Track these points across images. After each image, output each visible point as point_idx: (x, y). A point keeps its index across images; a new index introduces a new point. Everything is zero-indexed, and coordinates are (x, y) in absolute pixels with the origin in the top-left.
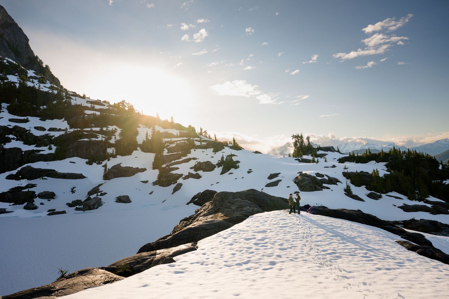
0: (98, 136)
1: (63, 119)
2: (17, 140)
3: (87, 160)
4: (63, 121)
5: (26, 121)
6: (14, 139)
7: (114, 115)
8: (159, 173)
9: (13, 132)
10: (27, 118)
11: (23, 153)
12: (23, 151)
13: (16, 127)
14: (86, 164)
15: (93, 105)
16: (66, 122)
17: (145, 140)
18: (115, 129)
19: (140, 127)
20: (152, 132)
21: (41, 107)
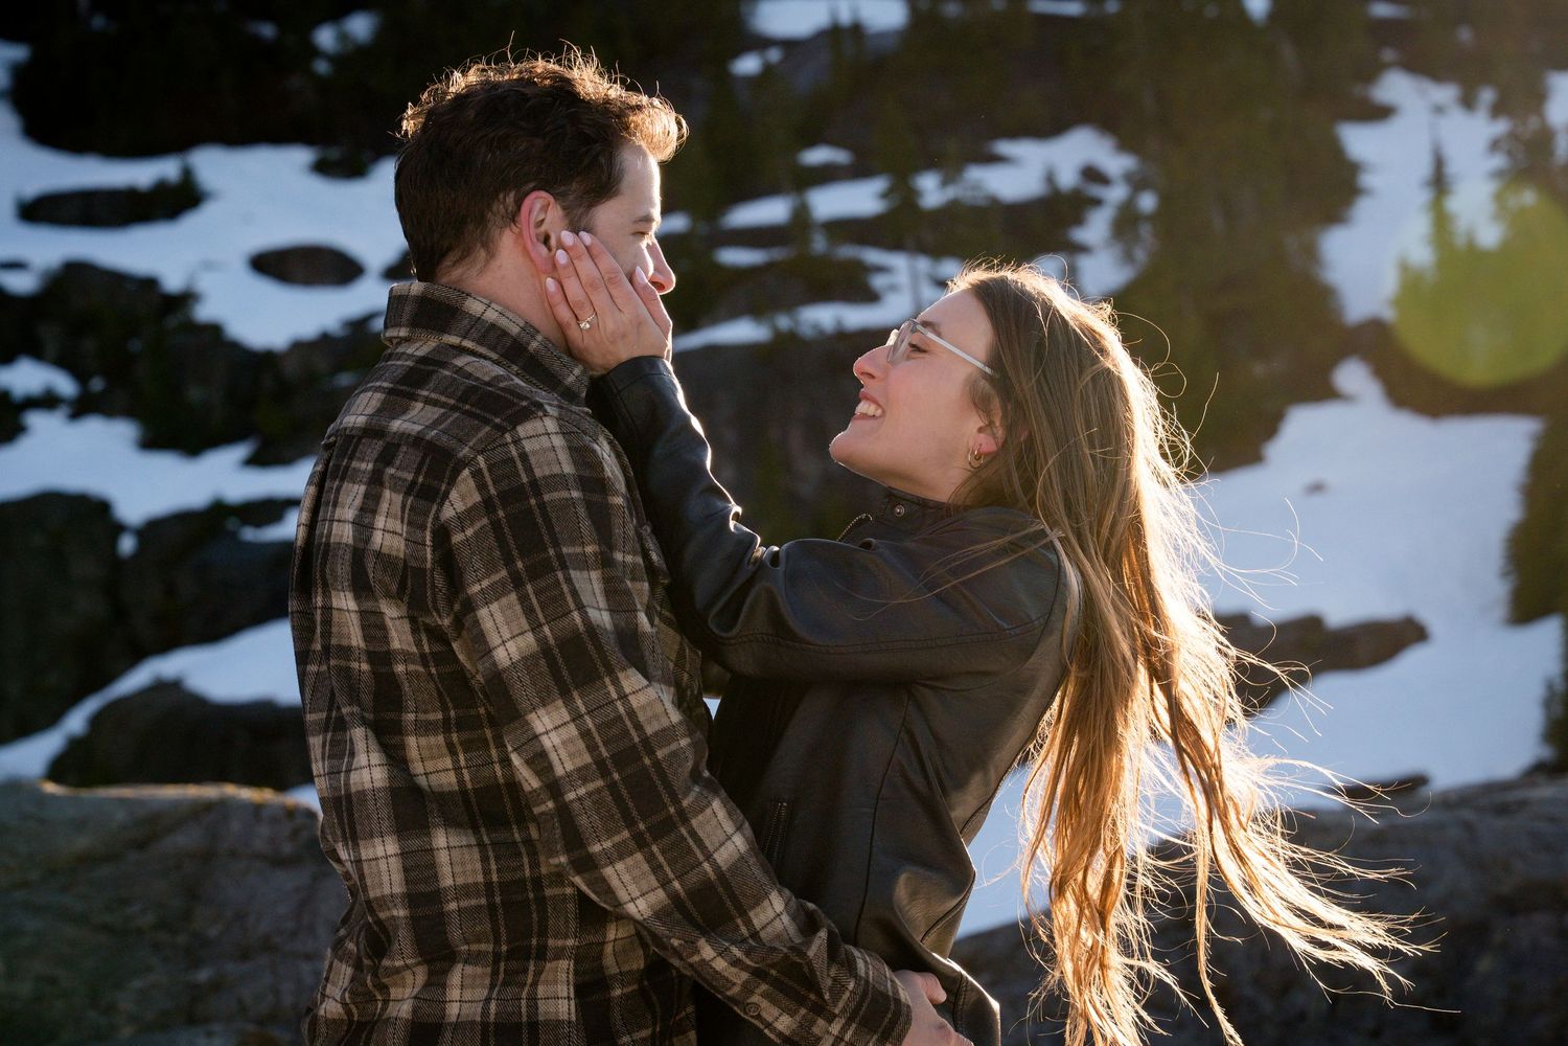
2: (81, 408)
5: (178, 200)
6: (47, 401)
7: (1072, 8)
9: (50, 334)
10: (187, 174)
11: (127, 544)
12: (119, 528)
13: (75, 273)
17: (1422, 254)
18: (1092, 174)
19: (1380, 113)
20: (1495, 145)
21: (325, 37)
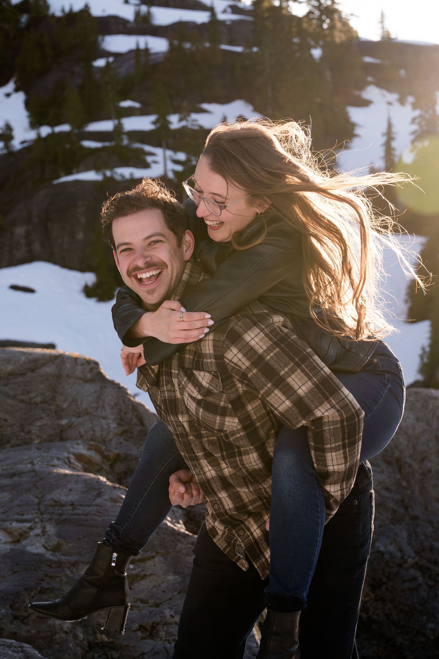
0: (149, 159)
1: (10, 87)
3: (90, 278)
4: (8, 95)
7: (239, 49)
8: (426, 342)
14: (82, 298)
15: (144, 9)
16: (20, 98)
20: (414, 120)
